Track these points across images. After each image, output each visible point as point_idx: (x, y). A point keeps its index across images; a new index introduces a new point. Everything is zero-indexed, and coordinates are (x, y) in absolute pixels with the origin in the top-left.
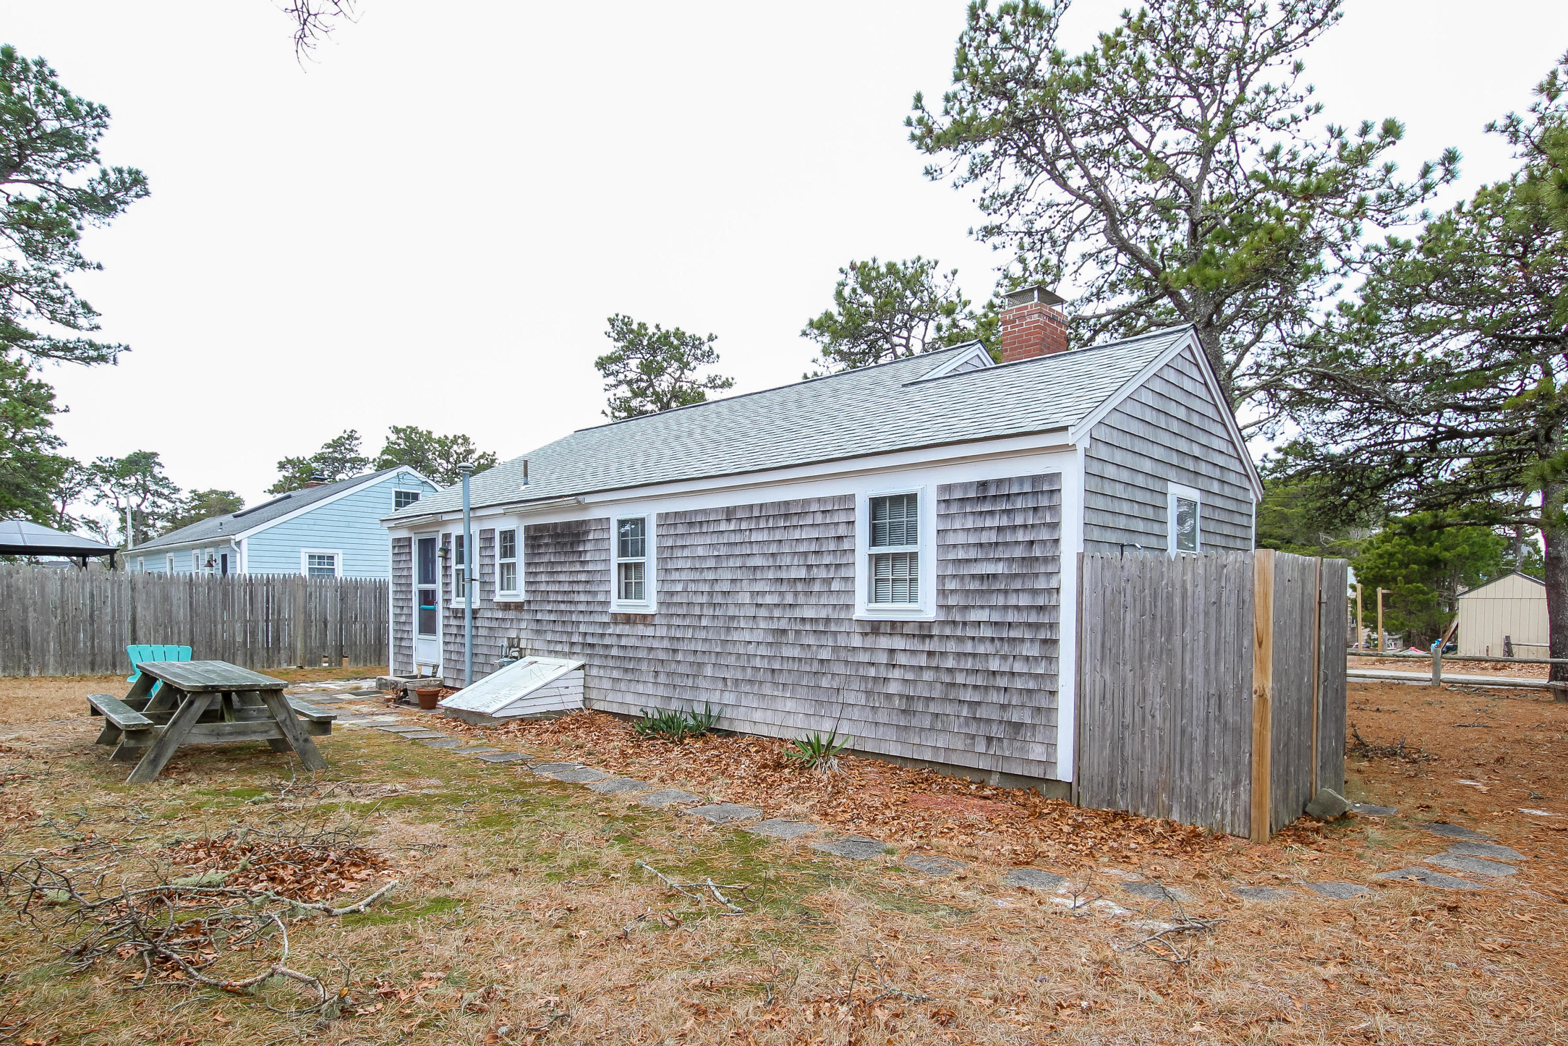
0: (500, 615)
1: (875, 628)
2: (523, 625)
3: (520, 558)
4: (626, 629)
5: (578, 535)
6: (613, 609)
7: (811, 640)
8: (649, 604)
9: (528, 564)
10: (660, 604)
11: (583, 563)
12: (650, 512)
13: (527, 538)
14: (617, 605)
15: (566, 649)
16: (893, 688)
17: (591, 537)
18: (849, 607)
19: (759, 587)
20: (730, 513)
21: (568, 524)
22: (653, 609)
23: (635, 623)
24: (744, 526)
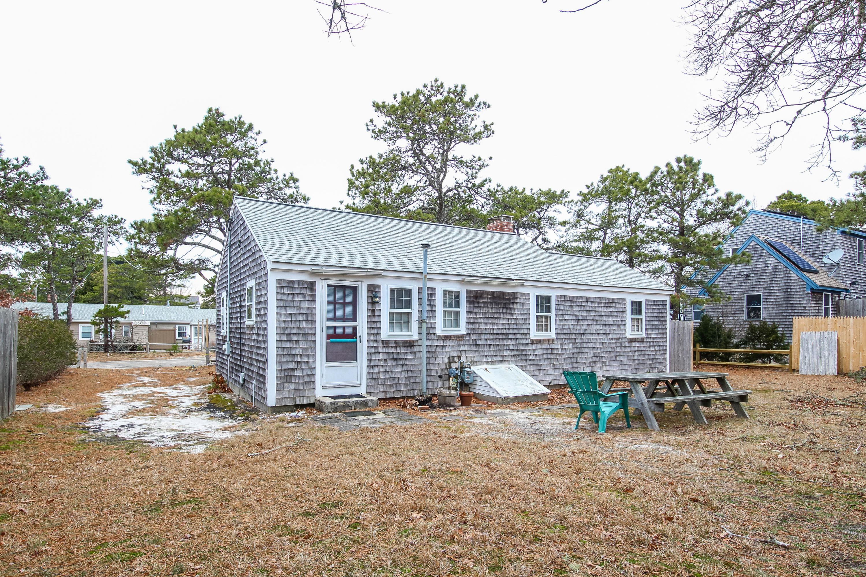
0: (442, 343)
1: (632, 340)
2: (464, 348)
3: (463, 308)
4: (539, 346)
5: (509, 299)
6: (532, 337)
7: (614, 345)
8: (552, 335)
9: (469, 313)
10: (557, 334)
11: (512, 314)
12: (553, 294)
13: (468, 297)
14: (534, 334)
15: (500, 359)
16: (636, 358)
17: (518, 301)
18: (625, 334)
19: (598, 327)
20: (587, 299)
21: (503, 294)
22: (554, 336)
23: (543, 343)
24: (593, 305)
